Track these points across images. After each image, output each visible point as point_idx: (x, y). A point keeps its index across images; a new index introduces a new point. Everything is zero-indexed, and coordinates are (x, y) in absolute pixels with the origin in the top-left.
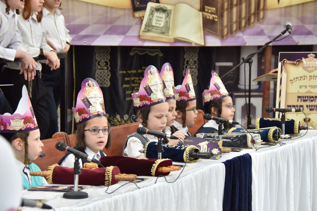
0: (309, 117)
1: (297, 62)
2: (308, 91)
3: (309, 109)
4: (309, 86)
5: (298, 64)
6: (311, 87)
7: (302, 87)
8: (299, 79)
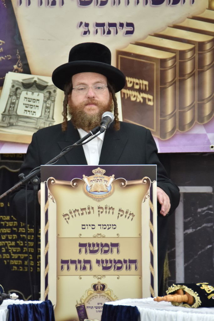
0: (103, 281)
1: (74, 182)
2: (98, 234)
3: (101, 267)
4: (99, 225)
5: (76, 186)
6: (102, 226)
7: (86, 227)
8: (80, 212)
